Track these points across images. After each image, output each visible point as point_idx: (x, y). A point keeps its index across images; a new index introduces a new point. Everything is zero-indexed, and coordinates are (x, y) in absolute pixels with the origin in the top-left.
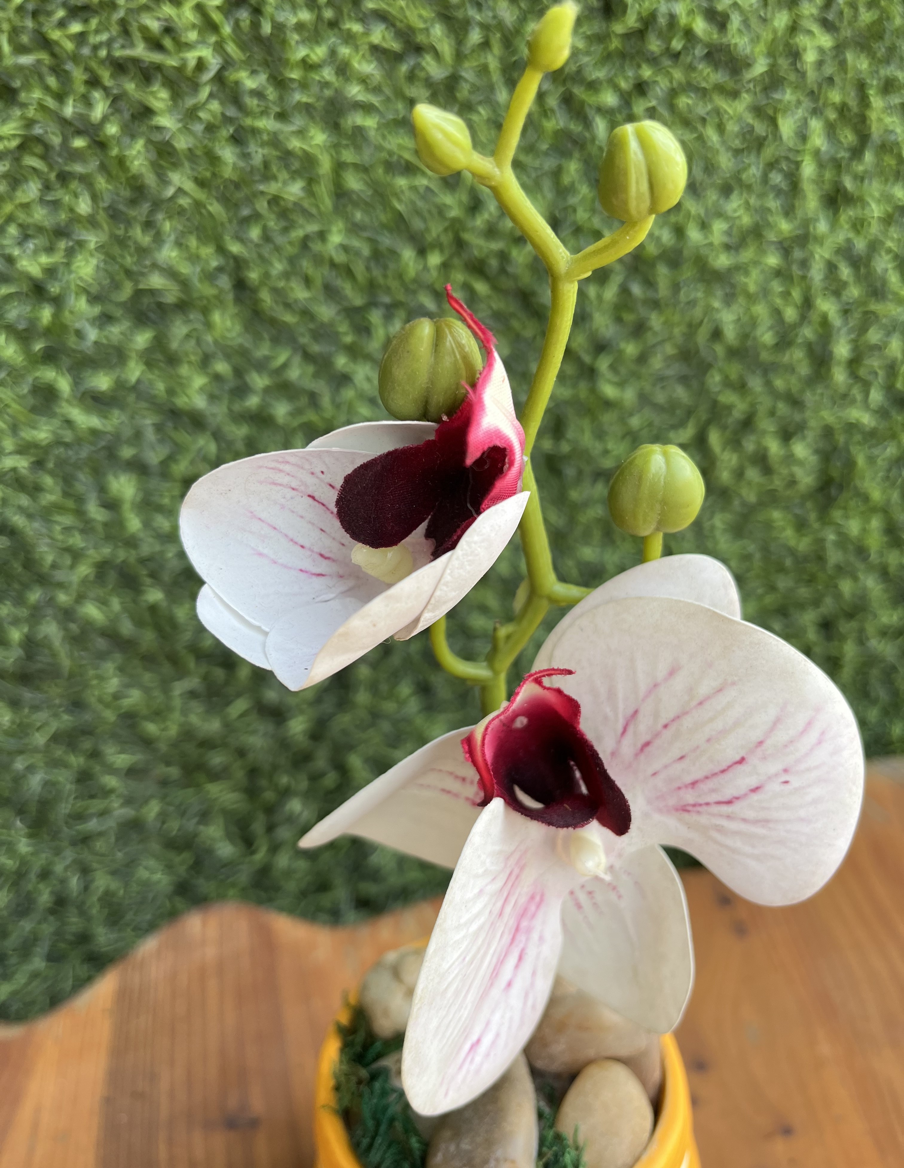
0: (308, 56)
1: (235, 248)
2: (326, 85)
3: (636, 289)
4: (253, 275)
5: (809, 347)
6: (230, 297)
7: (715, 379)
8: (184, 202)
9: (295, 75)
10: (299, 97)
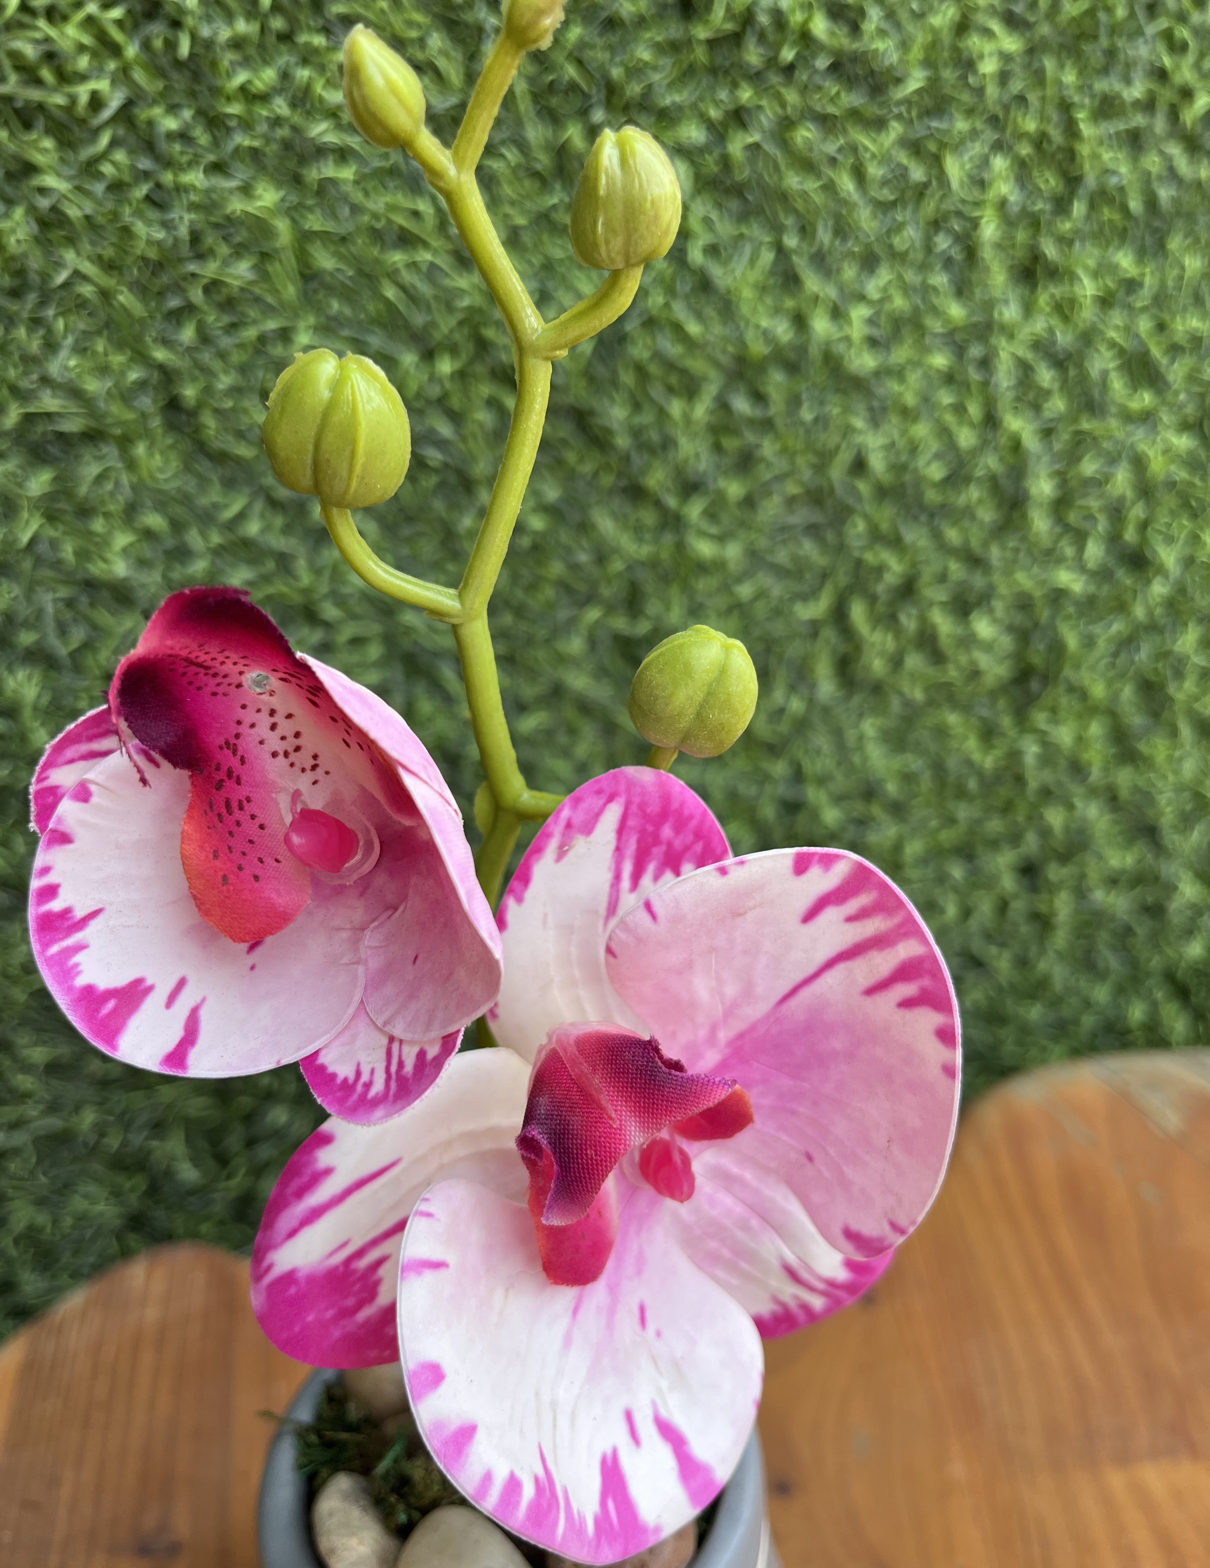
0: (249, 82)
1: (160, 354)
2: (277, 121)
3: (742, 405)
4: (189, 393)
5: (993, 483)
6: (156, 423)
7: (859, 527)
8: (87, 290)
9: (235, 109)
10: (242, 140)
